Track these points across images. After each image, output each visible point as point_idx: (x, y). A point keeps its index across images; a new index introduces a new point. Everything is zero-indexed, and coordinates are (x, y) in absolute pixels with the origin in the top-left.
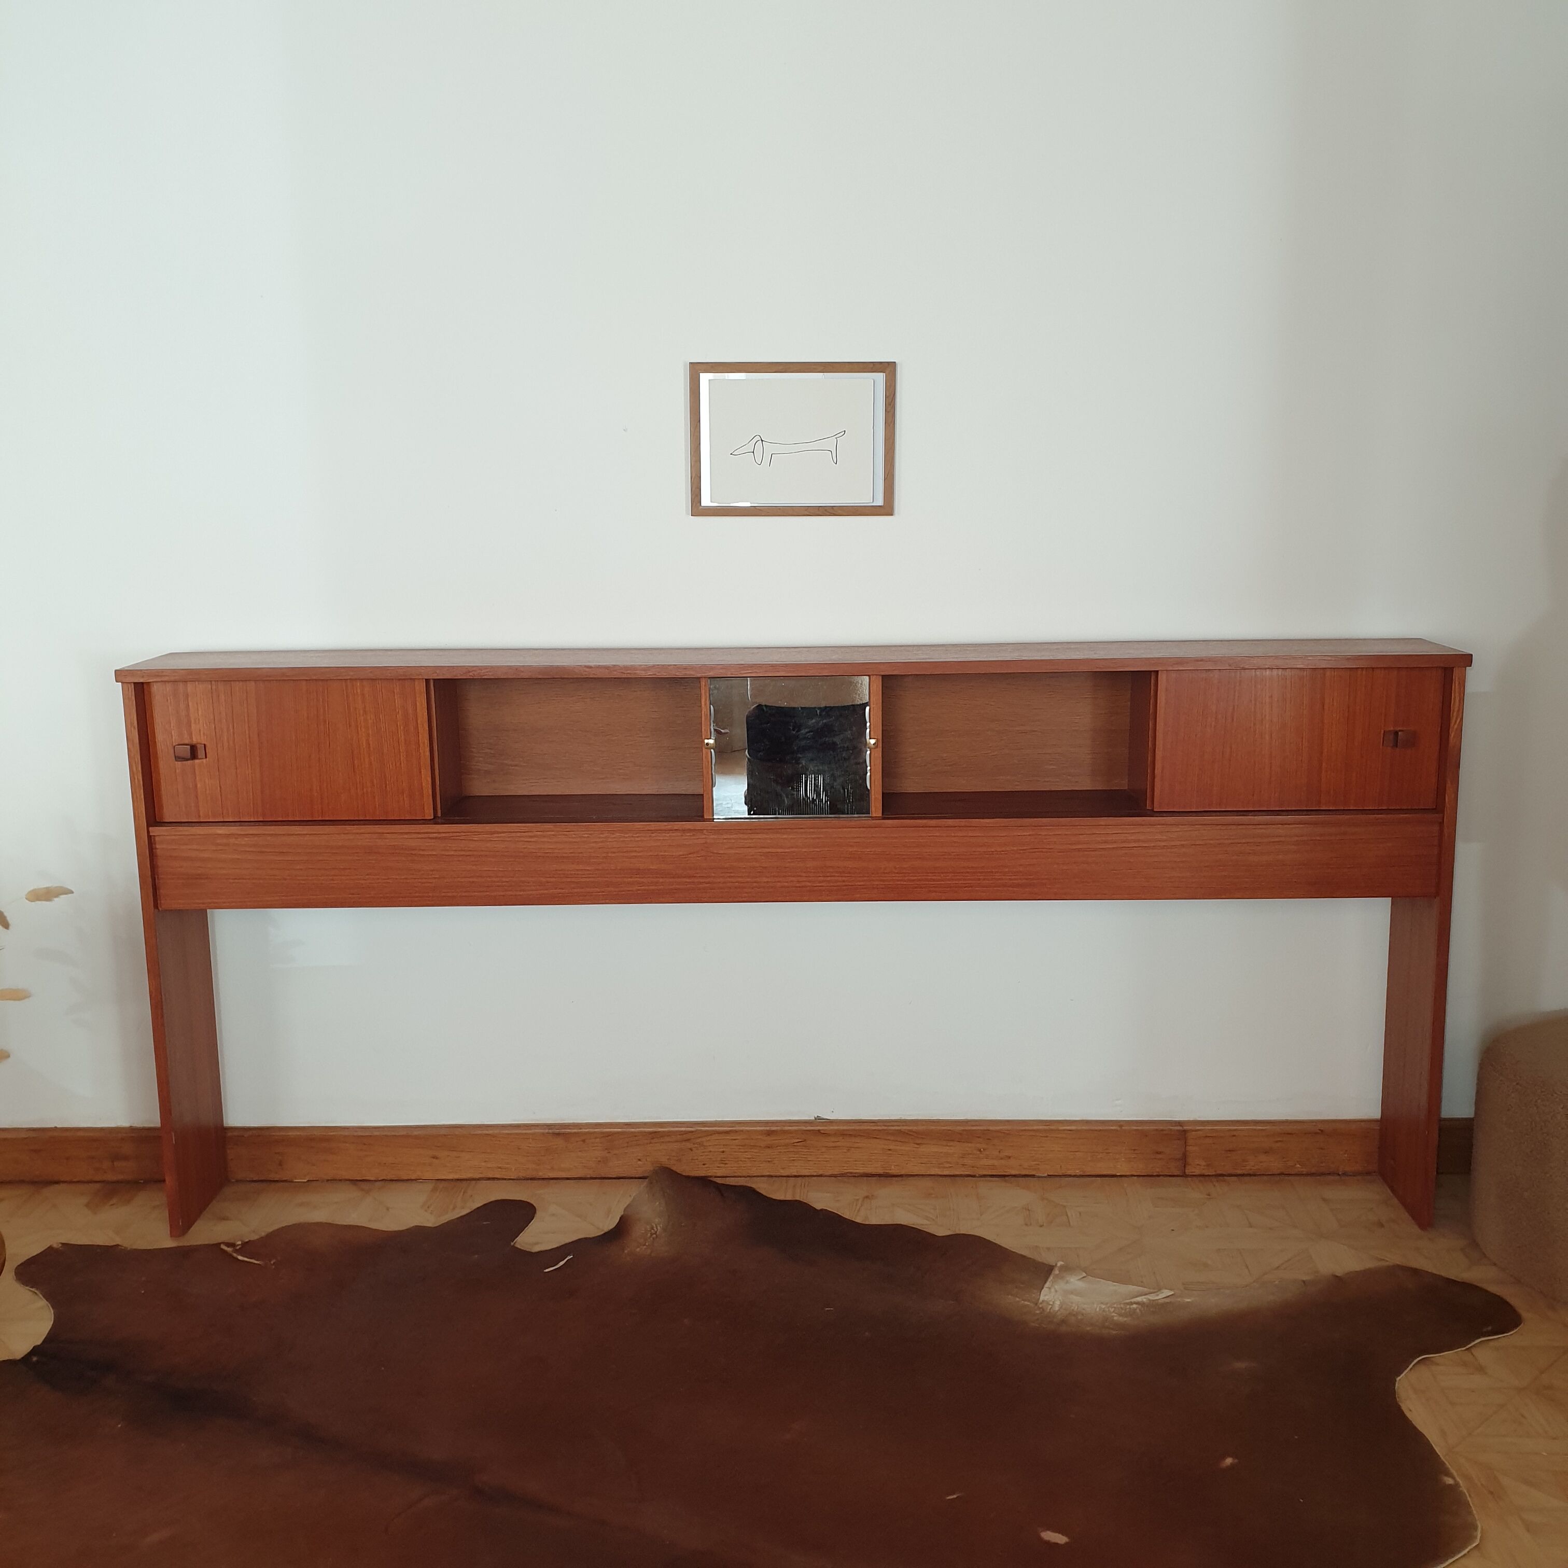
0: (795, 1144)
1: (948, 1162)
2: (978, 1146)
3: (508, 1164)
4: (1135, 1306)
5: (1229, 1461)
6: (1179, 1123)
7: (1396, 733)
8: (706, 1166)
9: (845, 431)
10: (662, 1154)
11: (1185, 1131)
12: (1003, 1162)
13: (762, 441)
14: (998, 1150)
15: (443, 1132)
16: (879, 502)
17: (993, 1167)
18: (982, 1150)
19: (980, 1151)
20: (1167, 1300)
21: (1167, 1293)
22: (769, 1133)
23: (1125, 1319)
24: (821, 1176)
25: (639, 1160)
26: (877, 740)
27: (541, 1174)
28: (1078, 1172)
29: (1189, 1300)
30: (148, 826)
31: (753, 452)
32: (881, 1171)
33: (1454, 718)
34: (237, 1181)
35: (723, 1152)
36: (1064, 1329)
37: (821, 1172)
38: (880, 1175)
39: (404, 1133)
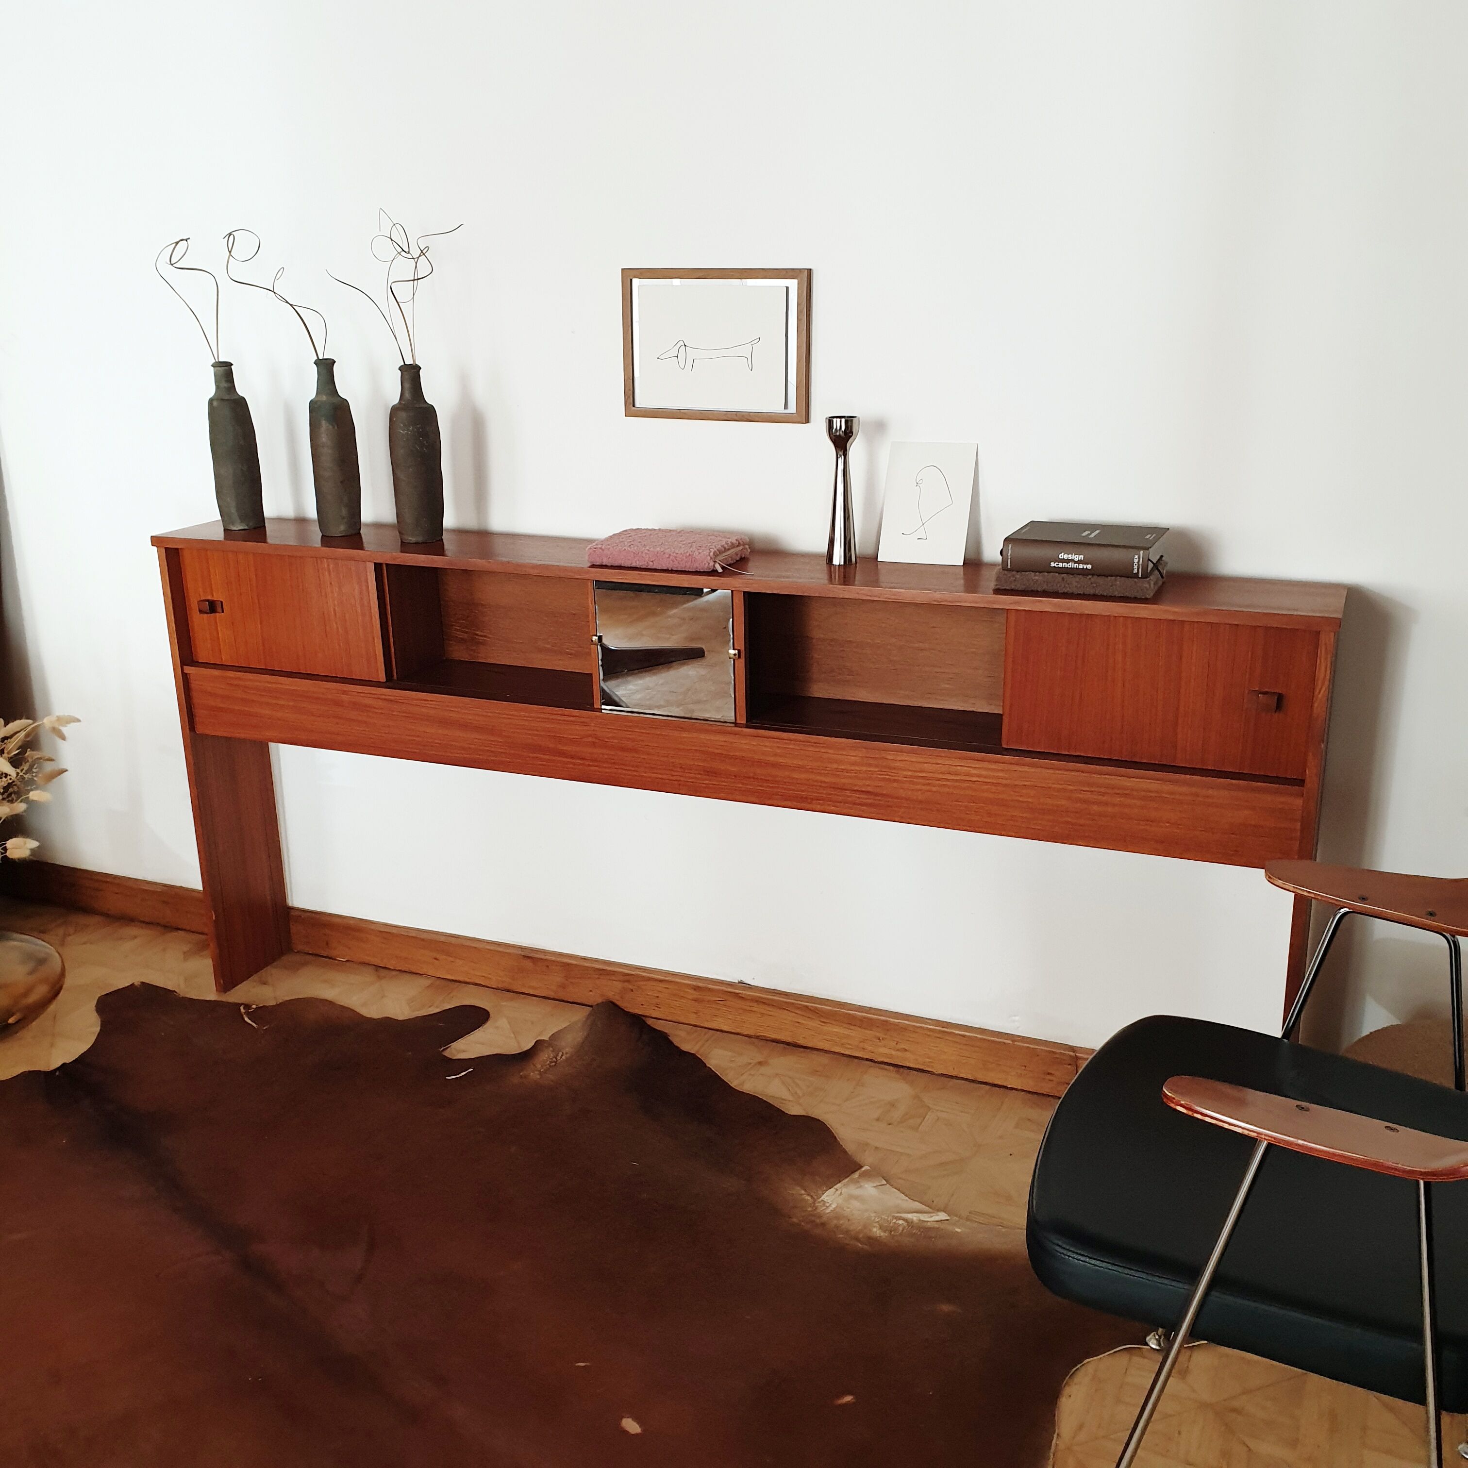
0: (718, 1002)
1: (849, 1044)
2: (878, 1034)
3: (490, 974)
4: (901, 1222)
5: (848, 1398)
6: (1073, 1049)
8: (644, 1006)
9: (759, 338)
10: (612, 991)
11: (1077, 1058)
12: (899, 1053)
13: (685, 346)
14: (896, 1042)
15: (443, 939)
16: (794, 411)
17: (891, 1057)
18: (881, 1038)
19: (879, 1039)
20: (936, 1225)
21: (943, 1216)
22: (696, 988)
23: (882, 1234)
24: (738, 1034)
25: (591, 991)
26: (739, 651)
27: (515, 988)
28: (969, 1077)
29: (959, 1230)
30: (182, 663)
31: (677, 357)
33: (1319, 686)
34: (298, 952)
35: (658, 997)
36: (818, 1231)
37: (738, 1031)
39: (414, 935)
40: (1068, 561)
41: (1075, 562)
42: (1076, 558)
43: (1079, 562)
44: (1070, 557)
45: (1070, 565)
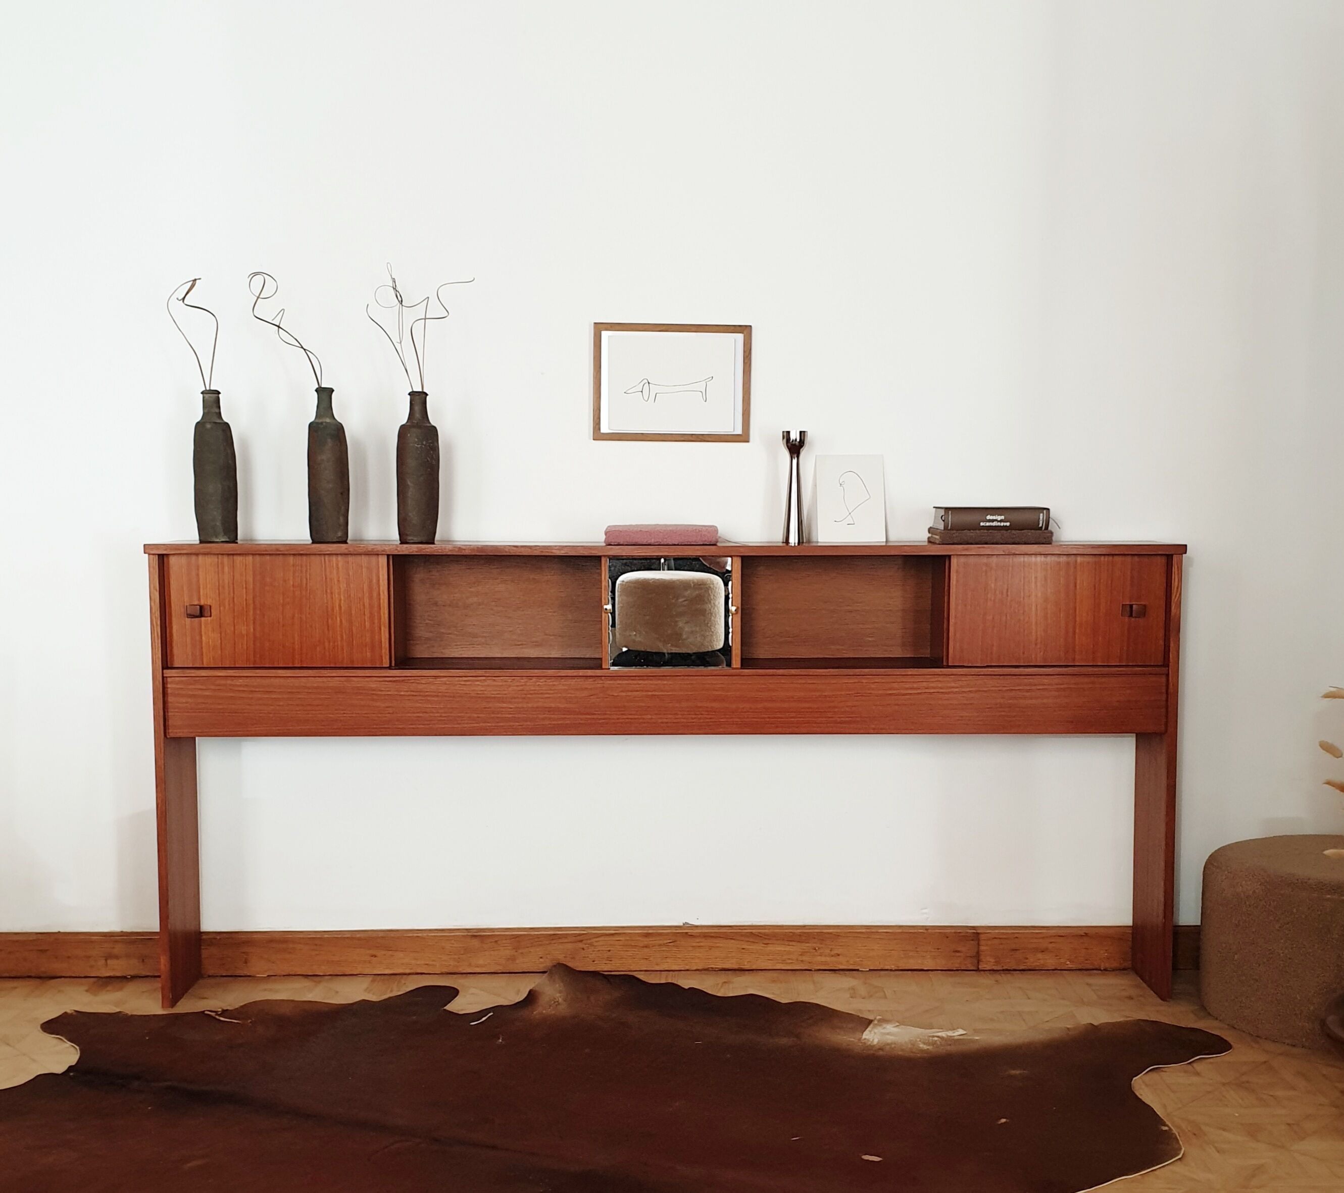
0: (668, 944)
1: (789, 959)
2: (814, 945)
3: (433, 961)
4: (936, 1039)
5: (1003, 1120)
6: (973, 928)
7: (1131, 606)
8: (595, 962)
9: (712, 377)
10: (558, 953)
11: (978, 934)
12: (834, 959)
13: (649, 383)
14: (830, 949)
15: (381, 934)
16: (739, 431)
17: (826, 963)
18: (817, 949)
19: (815, 949)
20: (961, 1037)
21: (961, 1032)
22: (647, 935)
23: (928, 1047)
24: (688, 970)
25: (541, 958)
26: (738, 608)
27: (461, 970)
28: (893, 967)
29: (977, 1038)
30: (163, 669)
31: (642, 392)
32: (736, 967)
33: (1175, 594)
34: (209, 976)
35: (609, 951)
36: (881, 1053)
37: (687, 967)
38: (735, 970)
39: (349, 936)
40: (993, 521)
41: (998, 521)
42: (999, 518)
43: (1001, 521)
44: (994, 518)
45: (995, 524)
